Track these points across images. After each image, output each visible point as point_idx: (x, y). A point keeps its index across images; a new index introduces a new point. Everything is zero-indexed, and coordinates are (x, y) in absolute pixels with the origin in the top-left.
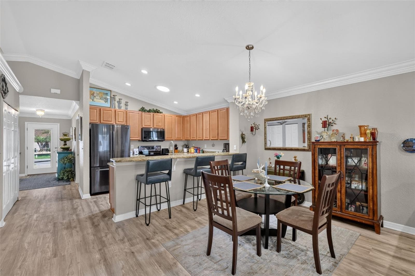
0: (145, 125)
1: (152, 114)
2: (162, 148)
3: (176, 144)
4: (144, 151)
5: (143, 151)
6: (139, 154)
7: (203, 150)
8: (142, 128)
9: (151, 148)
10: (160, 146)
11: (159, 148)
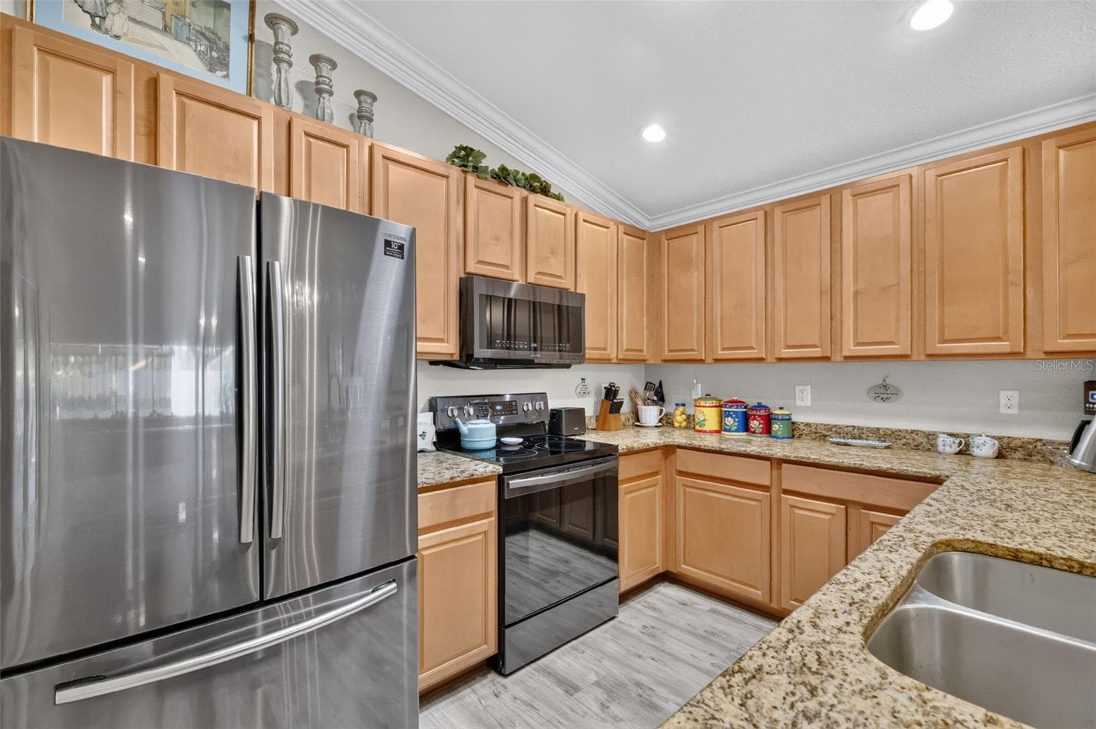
0: (480, 262)
1: (518, 193)
2: (553, 404)
3: (612, 385)
4: (470, 430)
5: (464, 429)
6: (438, 450)
7: (790, 419)
8: (463, 276)
9: (498, 408)
10: (543, 396)
11: (539, 405)
